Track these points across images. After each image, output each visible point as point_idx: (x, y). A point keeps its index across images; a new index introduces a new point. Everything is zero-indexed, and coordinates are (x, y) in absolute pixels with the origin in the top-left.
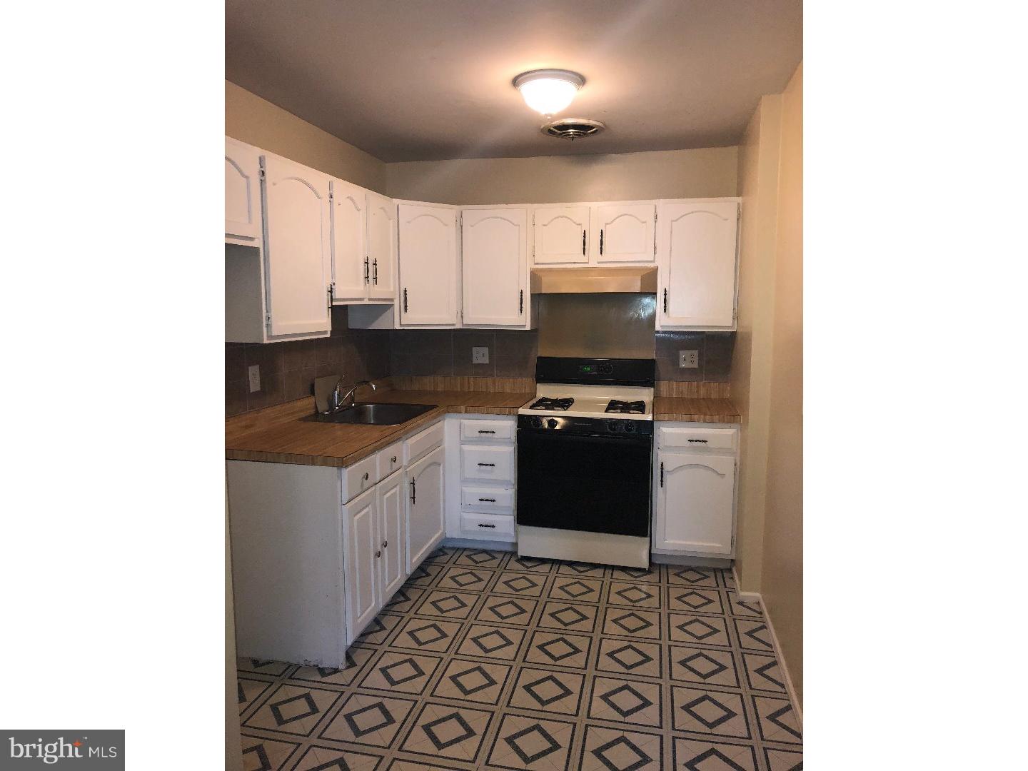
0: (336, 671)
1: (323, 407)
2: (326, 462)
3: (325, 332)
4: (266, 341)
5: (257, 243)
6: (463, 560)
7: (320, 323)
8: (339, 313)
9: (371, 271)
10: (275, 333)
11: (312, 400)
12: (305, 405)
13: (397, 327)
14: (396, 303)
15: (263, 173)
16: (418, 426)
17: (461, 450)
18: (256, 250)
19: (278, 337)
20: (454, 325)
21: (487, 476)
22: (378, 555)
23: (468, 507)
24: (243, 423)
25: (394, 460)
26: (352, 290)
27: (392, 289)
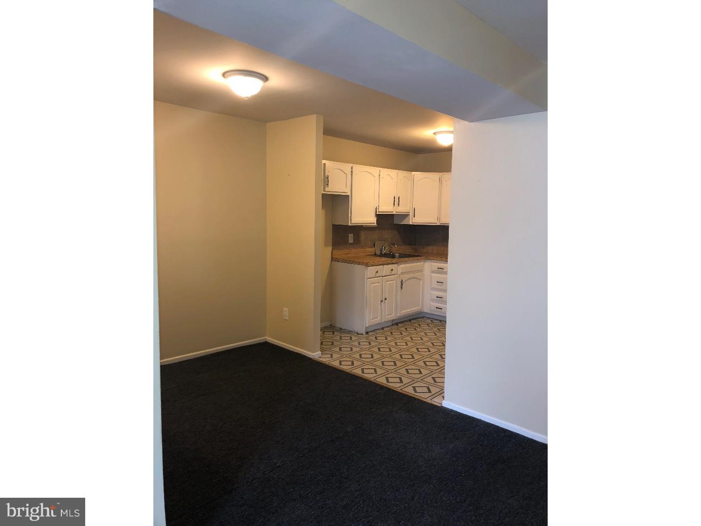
0: (362, 334)
1: (378, 253)
2: (362, 264)
3: (374, 223)
4: (350, 225)
5: (349, 194)
6: (429, 321)
7: (372, 220)
8: (380, 217)
9: (397, 201)
10: (353, 222)
11: (374, 249)
12: (371, 250)
13: (411, 223)
14: (411, 214)
15: (352, 172)
16: (406, 261)
17: (431, 276)
18: (348, 196)
19: (354, 224)
20: (436, 223)
21: (440, 287)
22: (382, 301)
23: (433, 300)
24: (345, 252)
25: (392, 270)
26: (387, 208)
27: (408, 208)
